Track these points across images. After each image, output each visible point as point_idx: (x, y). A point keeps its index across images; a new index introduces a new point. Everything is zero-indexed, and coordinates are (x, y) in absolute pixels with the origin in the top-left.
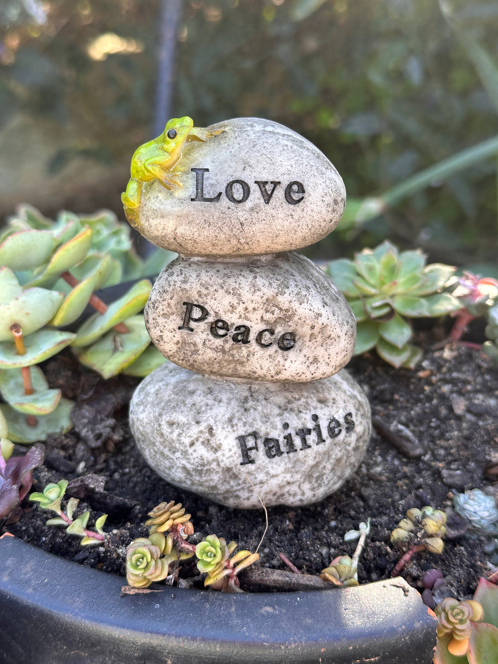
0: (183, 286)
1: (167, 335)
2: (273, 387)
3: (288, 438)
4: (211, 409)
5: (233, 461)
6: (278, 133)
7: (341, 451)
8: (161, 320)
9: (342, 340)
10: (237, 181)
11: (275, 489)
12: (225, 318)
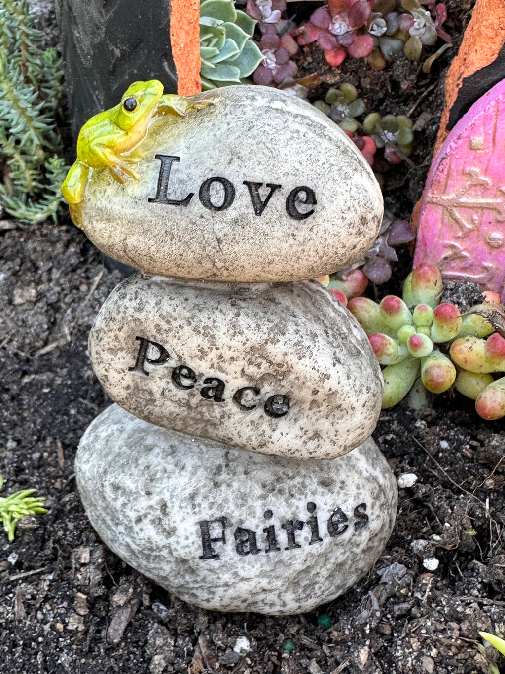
0: (137, 315)
1: (114, 376)
3: (270, 532)
4: (168, 477)
5: (190, 553)
6: (289, 112)
7: (344, 553)
8: (106, 356)
9: (357, 414)
10: (218, 179)
11: (245, 596)
12: (192, 364)
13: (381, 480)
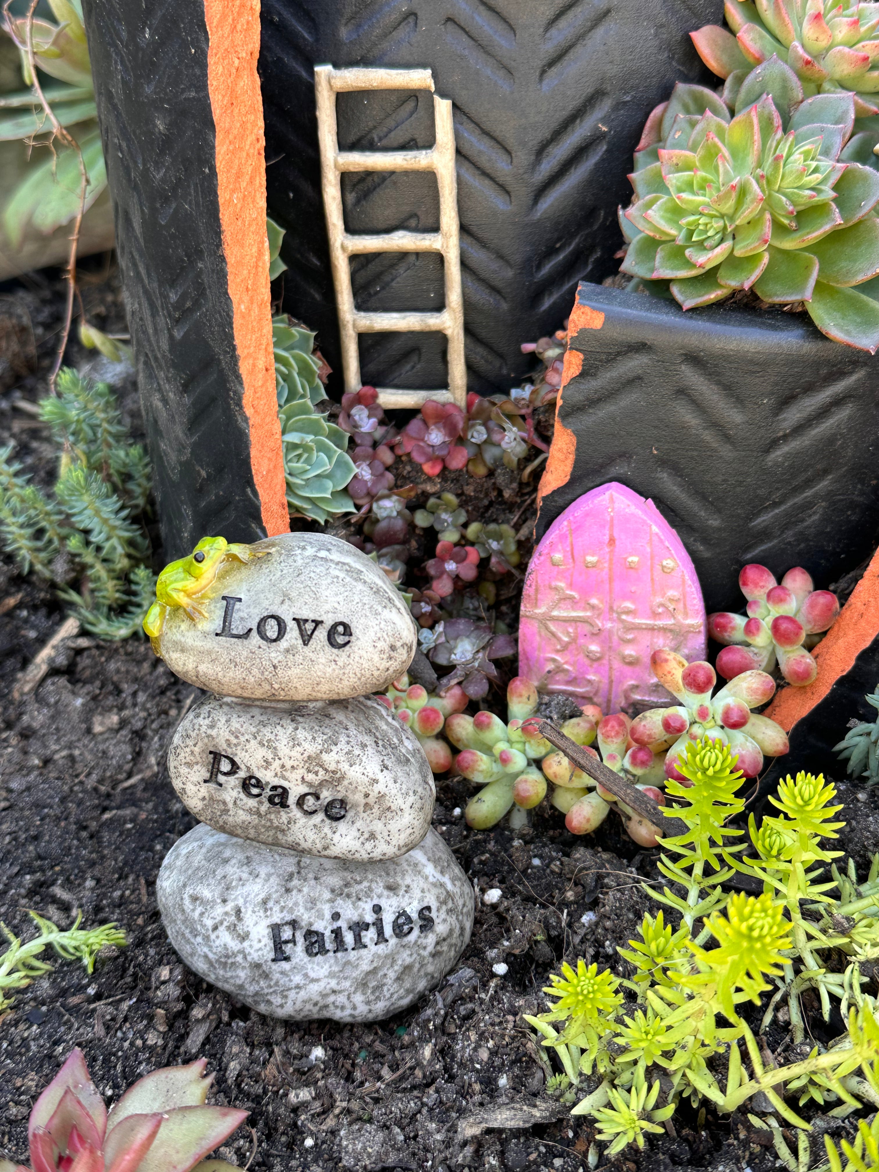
0: (209, 732)
1: (191, 789)
2: (328, 864)
3: (337, 933)
4: (243, 885)
5: (264, 956)
6: (330, 560)
7: (411, 955)
8: (184, 770)
9: (406, 815)
10: (273, 617)
11: (316, 998)
12: (259, 774)
13: (449, 886)
